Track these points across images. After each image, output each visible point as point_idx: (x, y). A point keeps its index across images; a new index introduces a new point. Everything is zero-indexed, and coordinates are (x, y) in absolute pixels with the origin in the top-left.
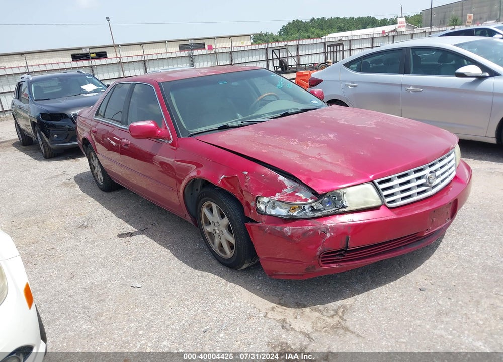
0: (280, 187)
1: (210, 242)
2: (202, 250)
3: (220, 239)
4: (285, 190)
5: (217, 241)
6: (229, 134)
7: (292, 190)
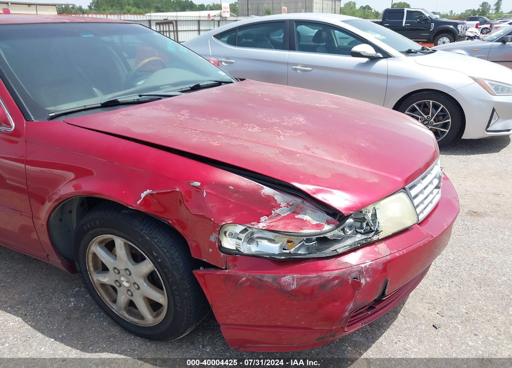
0: (268, 206)
1: (107, 299)
2: (83, 311)
3: (132, 295)
4: (278, 211)
5: (122, 298)
6: (128, 115)
7: (290, 211)
